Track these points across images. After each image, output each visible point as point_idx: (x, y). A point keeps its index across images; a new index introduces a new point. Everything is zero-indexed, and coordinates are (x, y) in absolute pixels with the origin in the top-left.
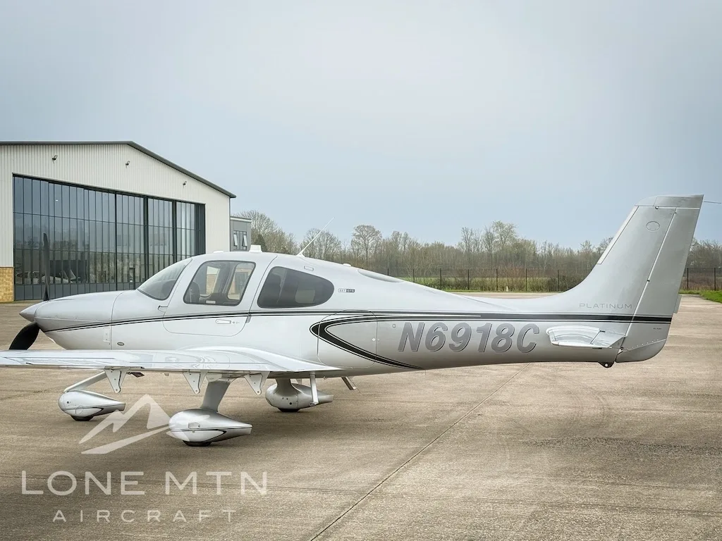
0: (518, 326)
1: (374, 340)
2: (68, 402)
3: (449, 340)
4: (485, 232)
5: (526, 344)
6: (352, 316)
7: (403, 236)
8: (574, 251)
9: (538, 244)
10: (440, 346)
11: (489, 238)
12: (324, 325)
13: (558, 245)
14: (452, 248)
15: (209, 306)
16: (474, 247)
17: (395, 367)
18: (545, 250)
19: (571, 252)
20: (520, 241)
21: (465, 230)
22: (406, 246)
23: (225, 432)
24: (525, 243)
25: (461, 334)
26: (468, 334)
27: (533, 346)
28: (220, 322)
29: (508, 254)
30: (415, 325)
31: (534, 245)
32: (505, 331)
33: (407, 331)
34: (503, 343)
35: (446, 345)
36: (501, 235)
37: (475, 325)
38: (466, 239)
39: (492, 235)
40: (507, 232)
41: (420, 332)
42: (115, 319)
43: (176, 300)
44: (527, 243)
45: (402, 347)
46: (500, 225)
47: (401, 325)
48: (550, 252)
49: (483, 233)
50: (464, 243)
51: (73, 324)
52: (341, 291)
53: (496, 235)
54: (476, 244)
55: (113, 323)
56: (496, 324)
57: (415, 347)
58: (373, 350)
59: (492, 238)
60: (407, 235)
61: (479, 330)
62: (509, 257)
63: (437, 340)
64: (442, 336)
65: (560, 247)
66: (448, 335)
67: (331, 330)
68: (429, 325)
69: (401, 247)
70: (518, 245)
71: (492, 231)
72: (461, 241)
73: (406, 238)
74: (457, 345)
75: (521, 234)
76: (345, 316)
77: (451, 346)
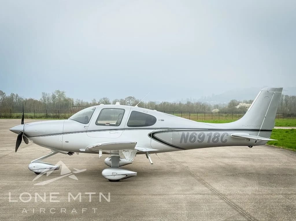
0: (221, 133)
1: (171, 139)
2: (34, 167)
3: (197, 139)
4: (52, 94)
5: (224, 140)
6: (164, 130)
7: (15, 95)
8: (89, 103)
9: (74, 100)
10: (194, 141)
11: (54, 97)
12: (153, 133)
13: (82, 101)
14: (37, 101)
15: (106, 126)
16: (47, 101)
17: (177, 149)
18: (77, 102)
19: (88, 103)
20: (67, 98)
21: (43, 93)
22: (17, 100)
23: (127, 176)
24: (69, 100)
25: (201, 136)
26: (204, 136)
27: (226, 140)
28: (111, 132)
29: (62, 103)
30: (186, 133)
31: (73, 100)
32: (217, 135)
33: (183, 135)
34: (216, 139)
35: (196, 141)
36: (59, 96)
37: (206, 133)
38: (43, 97)
39: (55, 96)
40: (61, 95)
41: (187, 136)
42: (64, 132)
43: (92, 124)
44: (69, 99)
45: (181, 142)
46: (58, 92)
47: (181, 133)
48: (79, 103)
49: (51, 95)
50: (43, 99)
51: (44, 134)
52: (159, 120)
53: (57, 96)
54: (48, 99)
55: (63, 133)
56: (213, 133)
57: (186, 142)
58: (171, 143)
59: (55, 97)
60: (17, 95)
61: (208, 135)
62: (62, 105)
63: (193, 139)
64: (195, 137)
65: (83, 101)
66: (197, 137)
67: (156, 135)
68: (190, 133)
69: (15, 100)
70: (66, 100)
71: (55, 94)
72: (41, 98)
73: (17, 96)
74: (200, 140)
75: (67, 96)
76: (161, 130)
77: (198, 141)
